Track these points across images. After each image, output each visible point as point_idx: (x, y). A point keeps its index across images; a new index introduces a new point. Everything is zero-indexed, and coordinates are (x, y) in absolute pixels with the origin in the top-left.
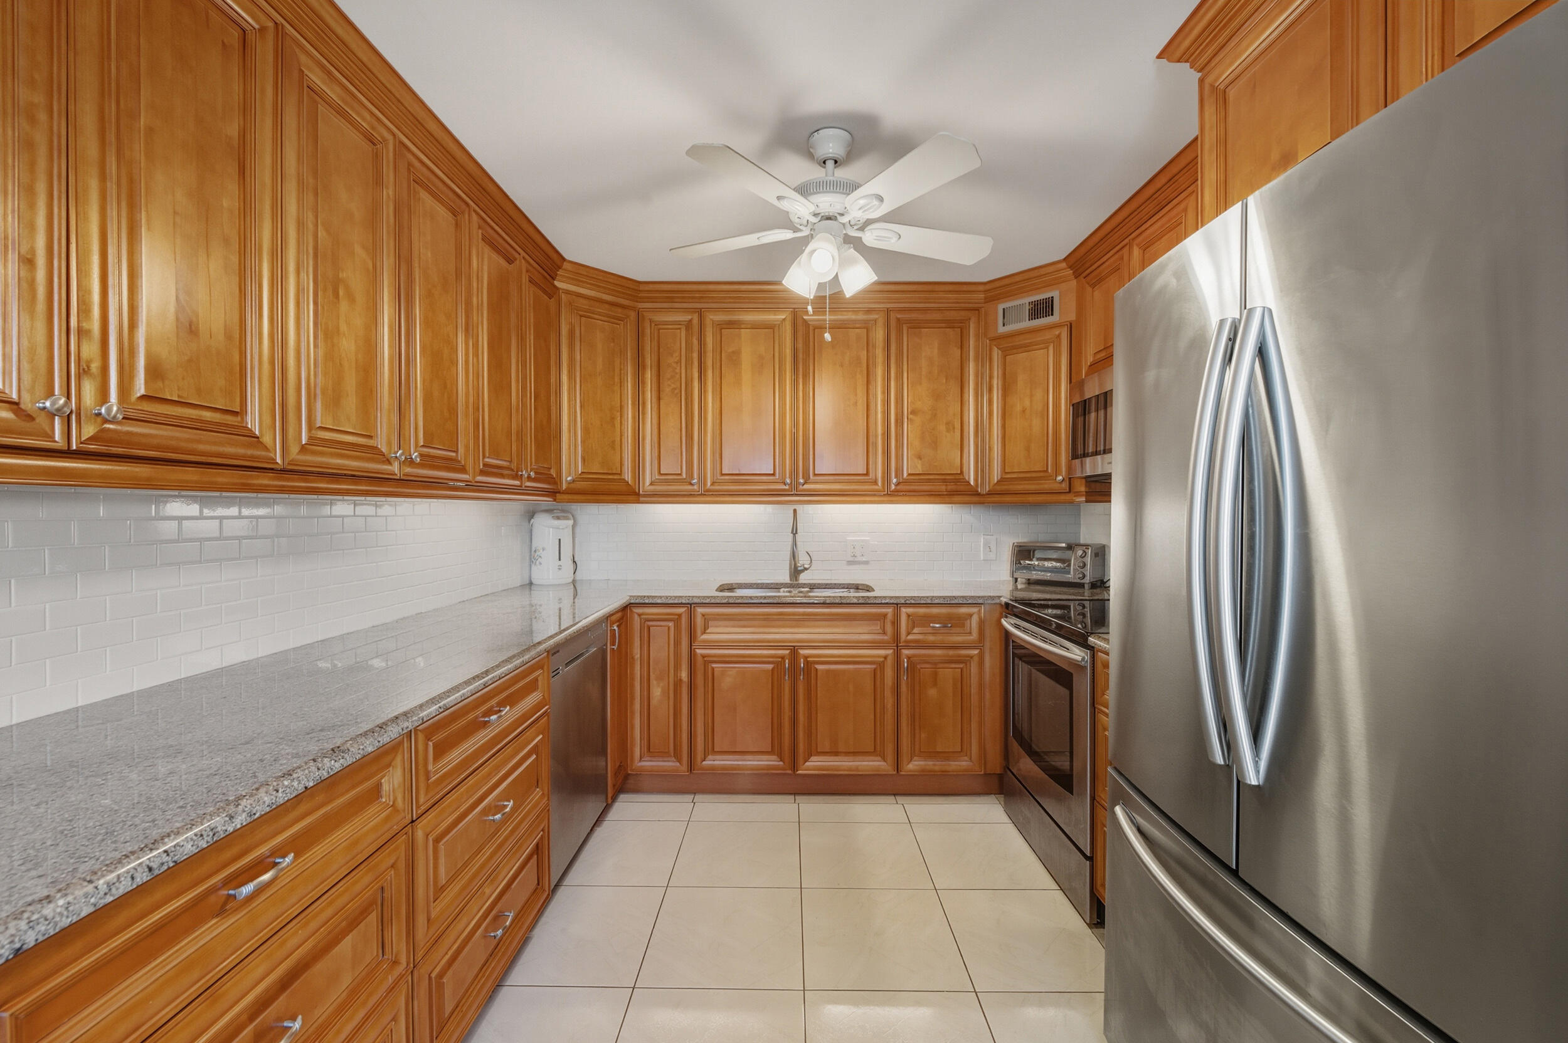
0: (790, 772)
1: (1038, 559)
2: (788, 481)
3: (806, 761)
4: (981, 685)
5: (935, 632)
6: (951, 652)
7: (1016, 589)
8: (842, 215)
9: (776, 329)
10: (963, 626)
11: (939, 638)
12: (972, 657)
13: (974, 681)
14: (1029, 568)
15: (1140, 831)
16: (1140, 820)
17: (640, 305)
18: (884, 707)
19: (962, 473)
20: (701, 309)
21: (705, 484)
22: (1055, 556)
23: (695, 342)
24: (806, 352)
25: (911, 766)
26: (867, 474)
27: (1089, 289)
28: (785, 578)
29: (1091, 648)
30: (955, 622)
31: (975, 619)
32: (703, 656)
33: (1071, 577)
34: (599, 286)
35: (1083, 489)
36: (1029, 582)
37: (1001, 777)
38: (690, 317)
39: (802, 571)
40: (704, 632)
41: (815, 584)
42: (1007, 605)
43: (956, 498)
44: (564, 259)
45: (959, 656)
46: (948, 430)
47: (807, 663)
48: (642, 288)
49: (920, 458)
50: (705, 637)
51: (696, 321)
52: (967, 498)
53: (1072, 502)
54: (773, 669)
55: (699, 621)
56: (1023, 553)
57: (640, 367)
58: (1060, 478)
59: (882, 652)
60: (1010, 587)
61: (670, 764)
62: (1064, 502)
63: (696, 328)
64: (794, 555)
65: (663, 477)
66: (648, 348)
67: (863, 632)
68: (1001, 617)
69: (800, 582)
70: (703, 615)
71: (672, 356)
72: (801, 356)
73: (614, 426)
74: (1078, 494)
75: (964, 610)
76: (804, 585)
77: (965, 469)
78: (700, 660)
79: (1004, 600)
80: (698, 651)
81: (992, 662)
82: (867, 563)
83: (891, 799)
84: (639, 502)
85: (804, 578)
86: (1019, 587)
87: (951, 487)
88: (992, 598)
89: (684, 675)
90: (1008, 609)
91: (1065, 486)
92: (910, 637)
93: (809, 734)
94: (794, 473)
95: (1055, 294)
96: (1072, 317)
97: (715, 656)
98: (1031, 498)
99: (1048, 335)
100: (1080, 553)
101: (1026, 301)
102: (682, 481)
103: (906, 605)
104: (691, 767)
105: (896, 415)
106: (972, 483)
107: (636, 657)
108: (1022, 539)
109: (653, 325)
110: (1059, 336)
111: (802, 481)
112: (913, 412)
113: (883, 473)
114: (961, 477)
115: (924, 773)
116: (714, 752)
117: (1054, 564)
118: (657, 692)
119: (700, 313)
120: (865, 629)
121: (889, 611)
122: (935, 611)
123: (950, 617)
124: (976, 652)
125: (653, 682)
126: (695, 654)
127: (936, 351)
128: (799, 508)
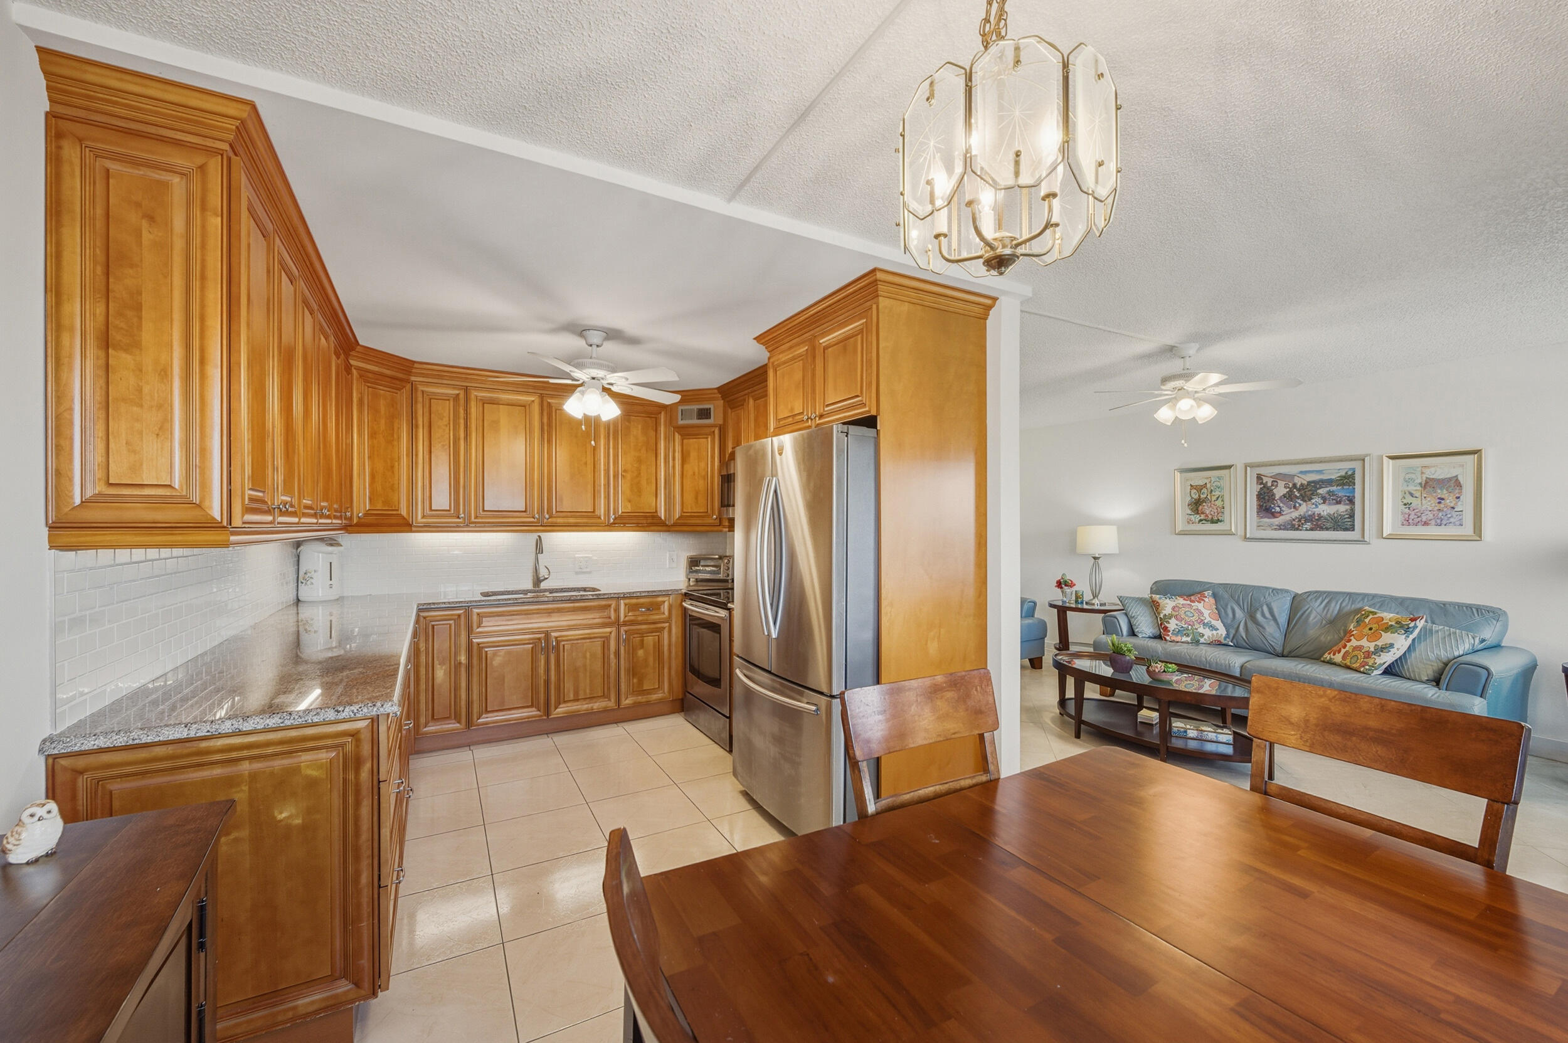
0: (545, 718)
1: (702, 566)
2: (537, 516)
3: (556, 708)
4: (670, 645)
5: (643, 614)
6: (652, 626)
7: (689, 585)
8: (603, 379)
9: (527, 407)
10: (660, 609)
11: (645, 618)
12: (664, 628)
13: (666, 642)
14: (697, 572)
15: (746, 676)
16: (745, 672)
17: (413, 378)
18: (609, 664)
19: (656, 512)
20: (467, 387)
21: (470, 517)
22: (712, 564)
23: (462, 412)
24: (550, 425)
25: (628, 702)
26: (594, 512)
27: (730, 410)
28: (530, 586)
29: (729, 609)
30: (655, 607)
31: (666, 604)
32: (478, 644)
33: (721, 576)
34: (382, 364)
35: (727, 524)
36: (697, 581)
37: (682, 700)
38: (457, 392)
39: (543, 580)
40: (479, 627)
41: (553, 589)
42: (686, 594)
43: (652, 528)
44: (358, 344)
45: (657, 628)
46: (648, 483)
47: (558, 642)
48: (416, 365)
49: (630, 501)
50: (480, 630)
51: (462, 396)
52: (660, 528)
53: (721, 531)
54: (532, 648)
55: (475, 618)
56: (694, 562)
57: (413, 427)
58: (715, 517)
59: (608, 630)
60: (686, 584)
61: (452, 725)
62: (717, 531)
63: (462, 401)
64: (536, 570)
65: (434, 513)
66: (420, 412)
67: (594, 618)
68: (682, 601)
69: (541, 588)
70: (478, 614)
71: (442, 419)
72: (546, 428)
73: (393, 472)
74: (724, 527)
75: (660, 599)
76: (545, 591)
77: (658, 510)
78: (475, 647)
79: (684, 591)
80: (474, 640)
81: (676, 630)
82: (590, 573)
83: (615, 725)
84: (411, 531)
85: (543, 585)
86: (692, 584)
87: (650, 521)
88: (677, 590)
89: (463, 659)
90: (687, 596)
91: (718, 521)
92: (627, 619)
93: (558, 689)
94: (541, 511)
95: (712, 407)
96: (721, 422)
97: (487, 642)
98: (699, 528)
99: (707, 430)
100: (726, 561)
101: (695, 407)
102: (451, 516)
103: (624, 598)
104: (469, 723)
105: (614, 472)
106: (663, 518)
107: (422, 650)
108: (692, 553)
109: (425, 395)
110: (714, 432)
111: (547, 516)
112: (625, 471)
113: (605, 511)
114: (655, 514)
115: (636, 705)
116: (487, 712)
117: (712, 568)
118: (440, 673)
119: (466, 390)
120: (597, 615)
121: (613, 603)
122: (642, 600)
123: (652, 604)
124: (667, 624)
125: (437, 666)
126: (472, 642)
127: (640, 431)
128: (543, 535)
